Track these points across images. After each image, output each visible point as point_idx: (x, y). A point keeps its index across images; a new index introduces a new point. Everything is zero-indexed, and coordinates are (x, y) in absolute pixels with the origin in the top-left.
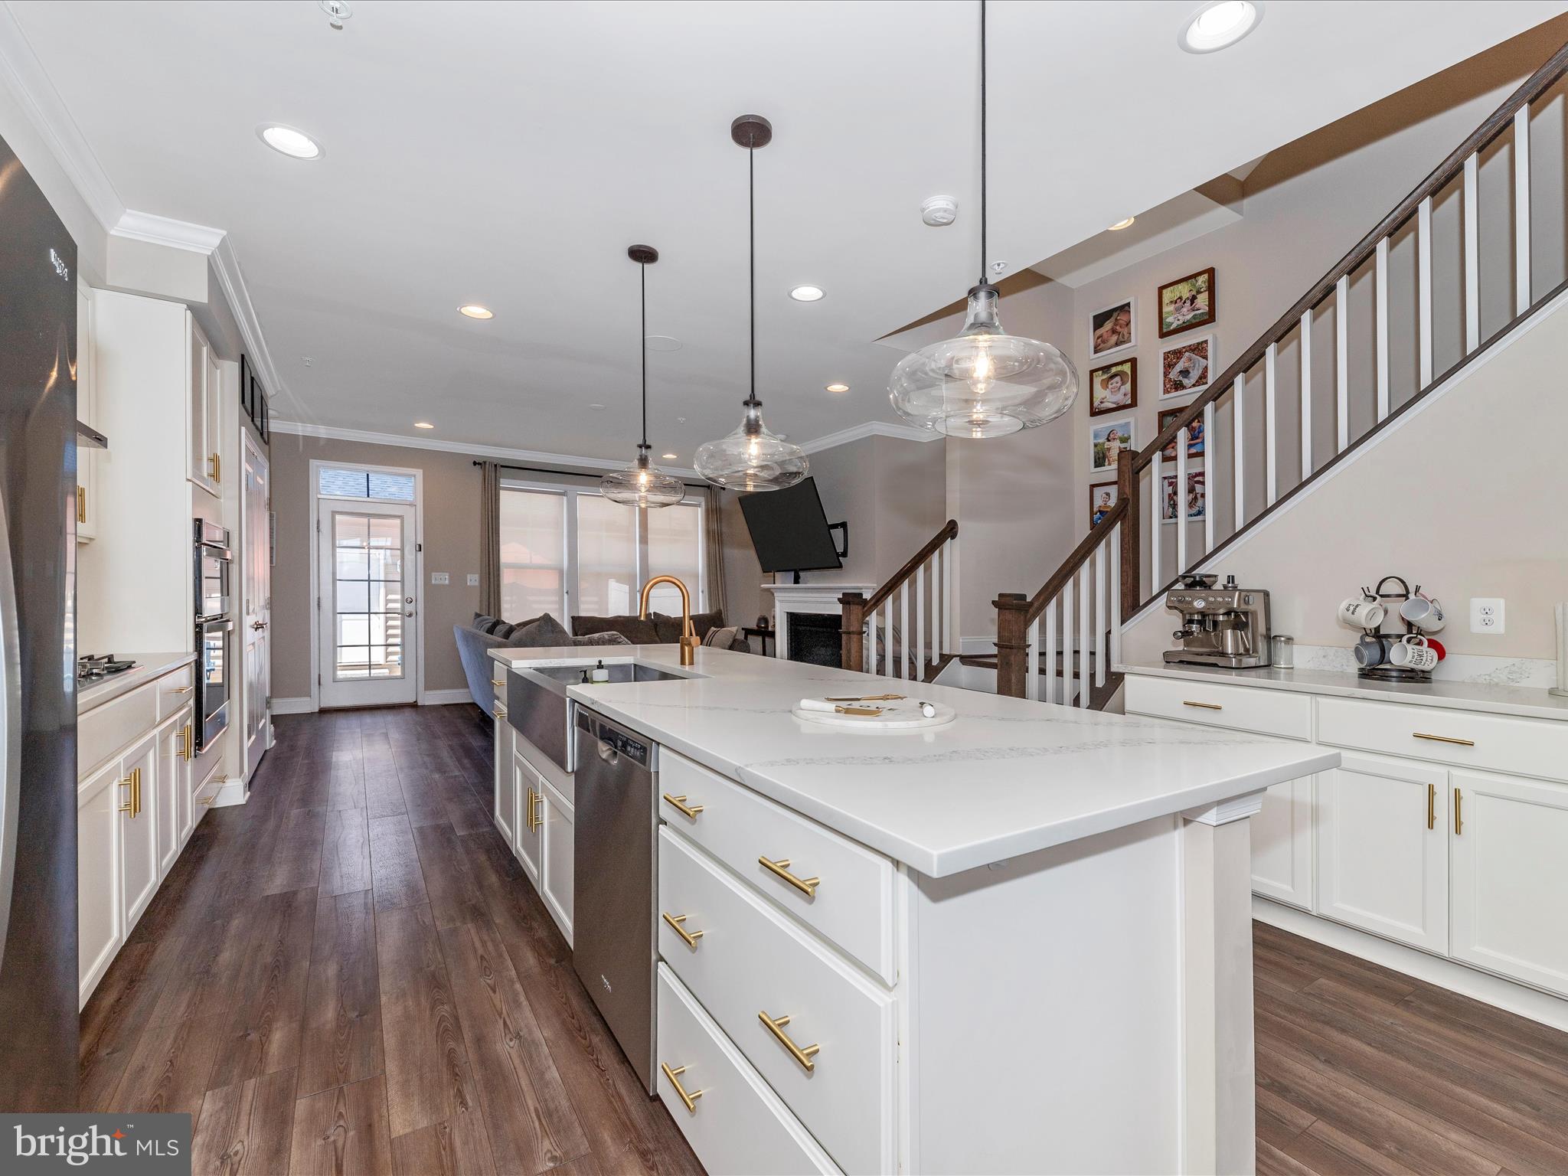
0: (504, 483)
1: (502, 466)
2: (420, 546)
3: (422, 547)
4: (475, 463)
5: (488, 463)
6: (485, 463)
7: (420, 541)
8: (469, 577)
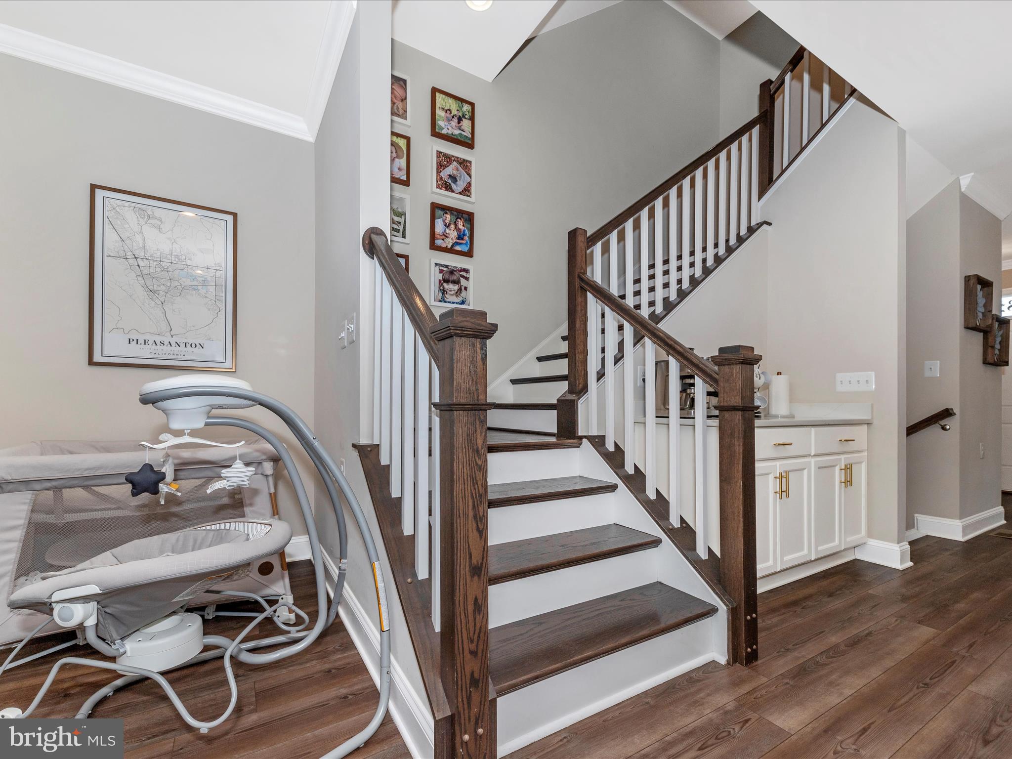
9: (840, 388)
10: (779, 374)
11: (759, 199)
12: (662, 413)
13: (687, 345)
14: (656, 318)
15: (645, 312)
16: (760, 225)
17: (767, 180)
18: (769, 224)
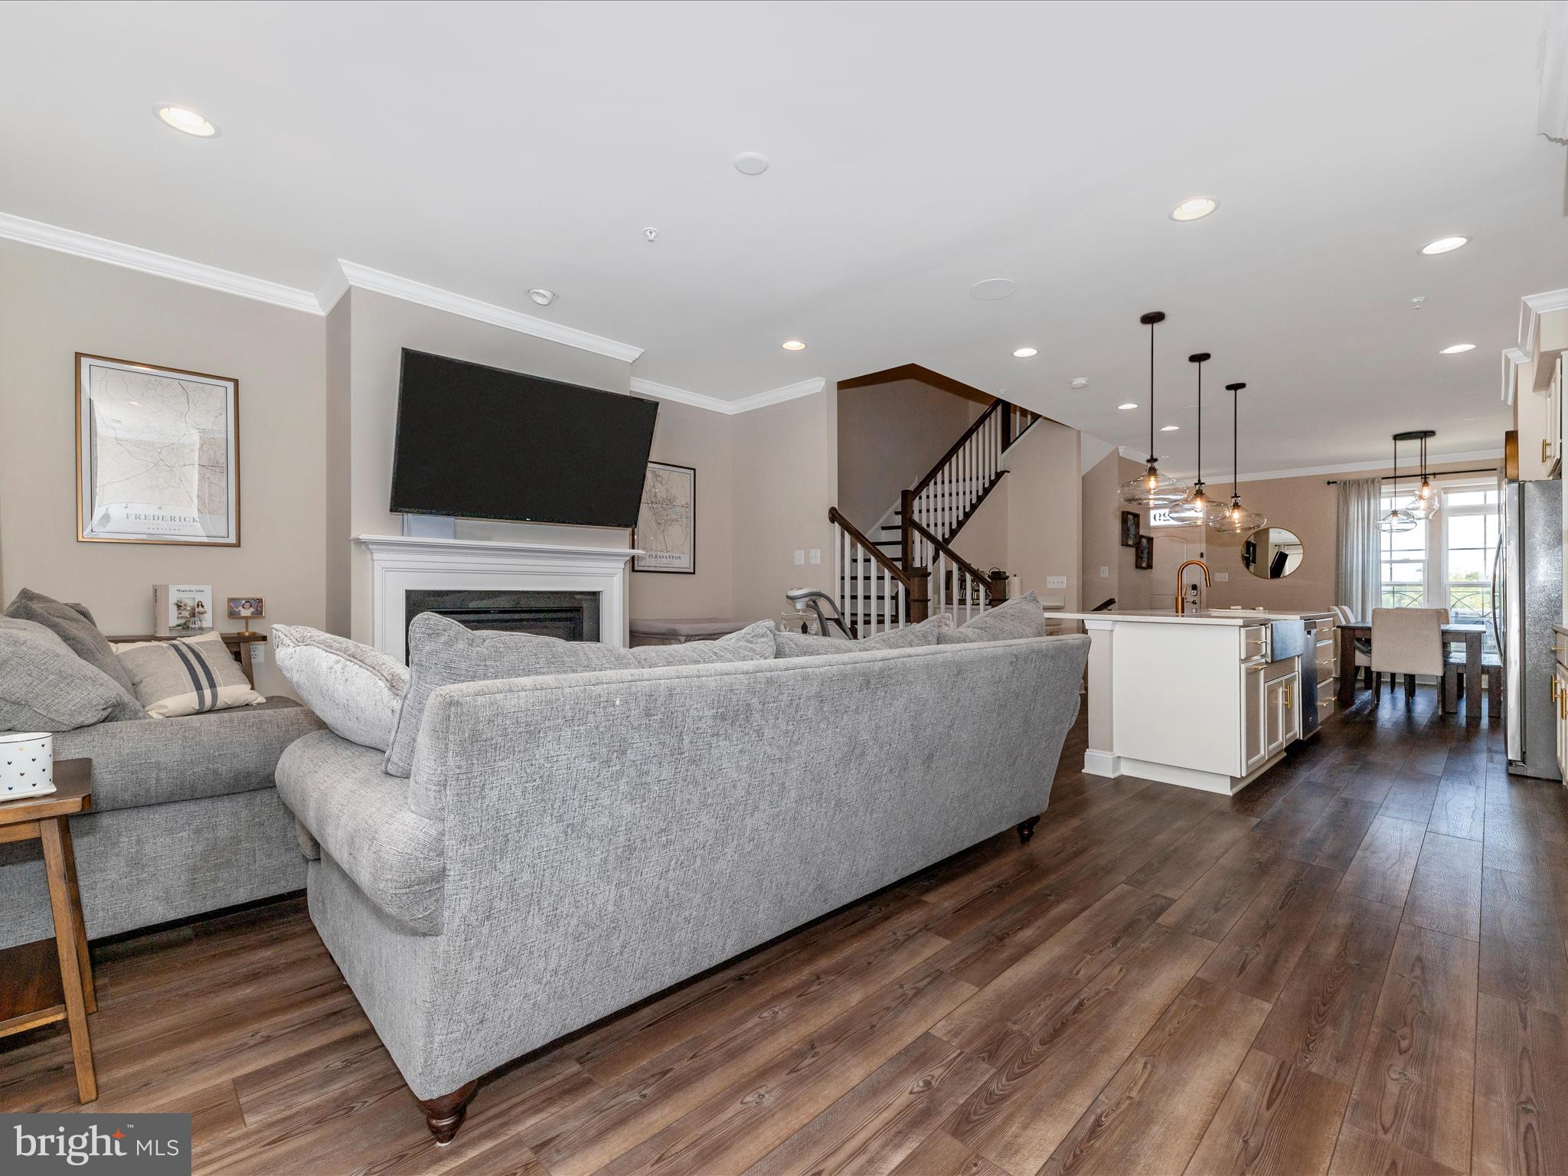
9: (1049, 586)
10: (1015, 576)
11: (1002, 453)
12: (949, 600)
13: (968, 562)
14: (947, 541)
15: (940, 538)
16: (1003, 472)
17: (1006, 443)
18: (1009, 472)
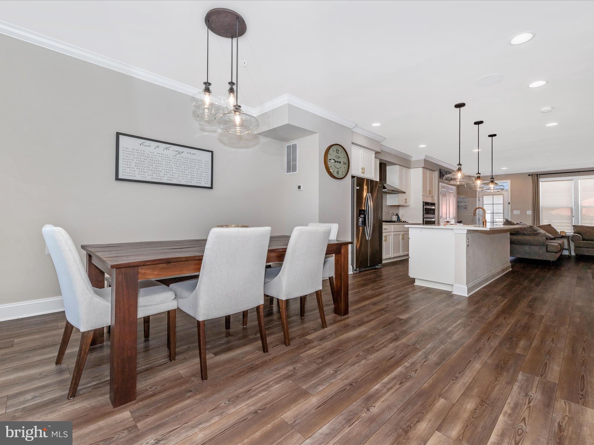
0: (541, 180)
1: (540, 174)
2: (509, 203)
3: (510, 203)
4: (529, 175)
5: (534, 175)
6: (533, 174)
7: (510, 201)
8: (528, 212)
